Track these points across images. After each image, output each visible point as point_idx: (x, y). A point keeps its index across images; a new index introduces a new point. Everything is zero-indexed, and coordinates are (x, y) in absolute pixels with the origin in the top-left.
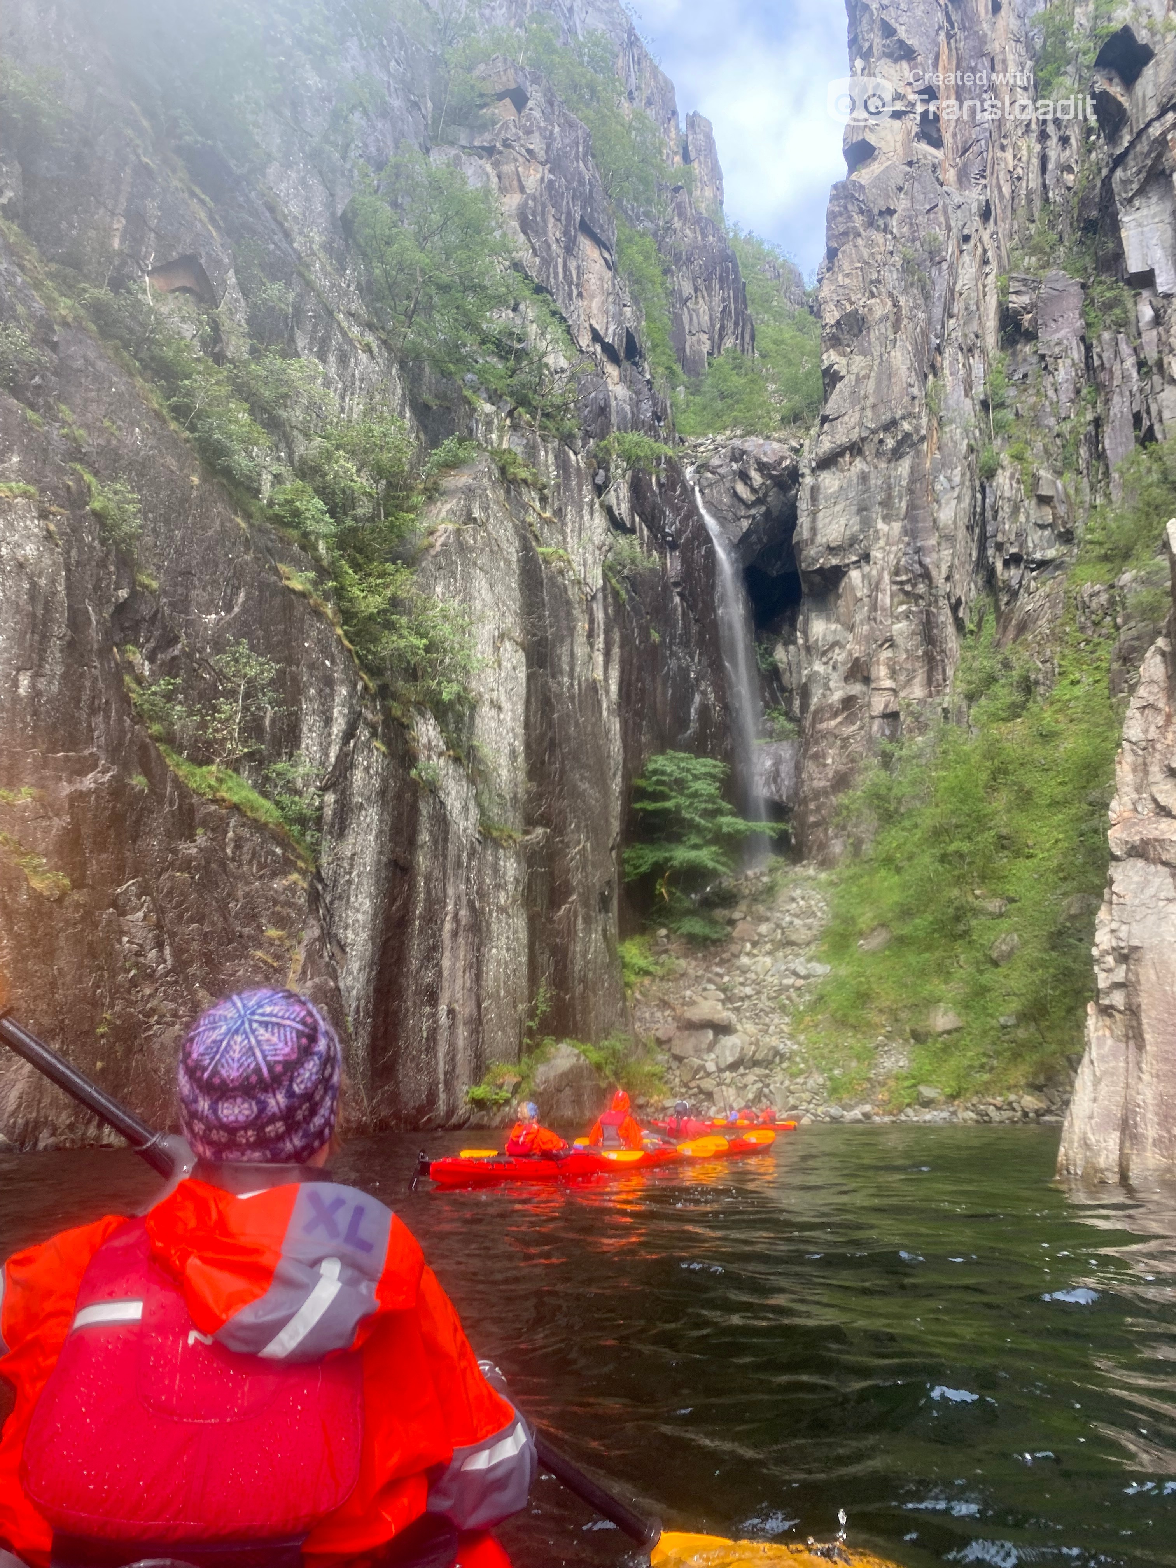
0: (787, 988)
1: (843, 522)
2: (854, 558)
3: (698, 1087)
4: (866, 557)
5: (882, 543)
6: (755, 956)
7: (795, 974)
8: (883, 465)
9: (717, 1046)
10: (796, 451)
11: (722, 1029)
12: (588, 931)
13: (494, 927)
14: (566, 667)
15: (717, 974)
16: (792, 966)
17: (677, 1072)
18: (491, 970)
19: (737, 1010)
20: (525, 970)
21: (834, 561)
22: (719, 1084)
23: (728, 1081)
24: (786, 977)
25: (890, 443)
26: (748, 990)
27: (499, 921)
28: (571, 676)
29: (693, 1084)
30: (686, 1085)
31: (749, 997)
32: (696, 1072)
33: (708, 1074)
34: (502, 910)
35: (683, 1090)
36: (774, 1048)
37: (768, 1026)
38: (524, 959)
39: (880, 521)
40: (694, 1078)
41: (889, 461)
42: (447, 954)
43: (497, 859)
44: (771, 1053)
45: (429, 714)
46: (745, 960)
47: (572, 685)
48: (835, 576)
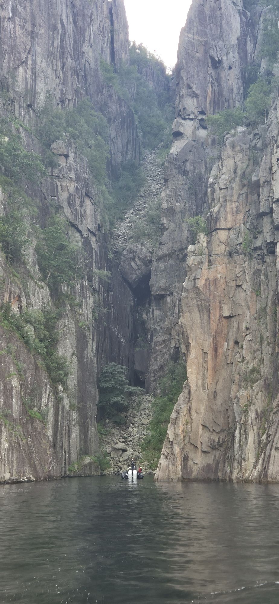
0: (141, 438)
1: (165, 280)
2: (168, 293)
3: (118, 465)
4: (171, 294)
5: (177, 290)
6: (133, 428)
7: (144, 434)
8: (178, 263)
9: (123, 455)
10: (152, 253)
11: (124, 451)
12: (91, 427)
13: (72, 430)
14: (86, 357)
15: (123, 434)
16: (143, 432)
17: (112, 462)
18: (72, 440)
19: (128, 444)
20: (78, 440)
21: (162, 293)
22: (123, 465)
23: (125, 464)
24: (141, 435)
25: (181, 256)
26: (131, 439)
27: (73, 428)
28: (87, 359)
29: (116, 465)
30: (114, 465)
31: (131, 441)
32: (117, 462)
33: (120, 462)
34: (74, 426)
35: (114, 466)
36: (137, 455)
37: (136, 449)
38: (78, 437)
39: (176, 282)
40: (117, 463)
41: (180, 261)
42: (64, 438)
43: (73, 414)
44: (136, 457)
45: (60, 384)
46: (130, 429)
47: (87, 361)
48: (162, 297)
